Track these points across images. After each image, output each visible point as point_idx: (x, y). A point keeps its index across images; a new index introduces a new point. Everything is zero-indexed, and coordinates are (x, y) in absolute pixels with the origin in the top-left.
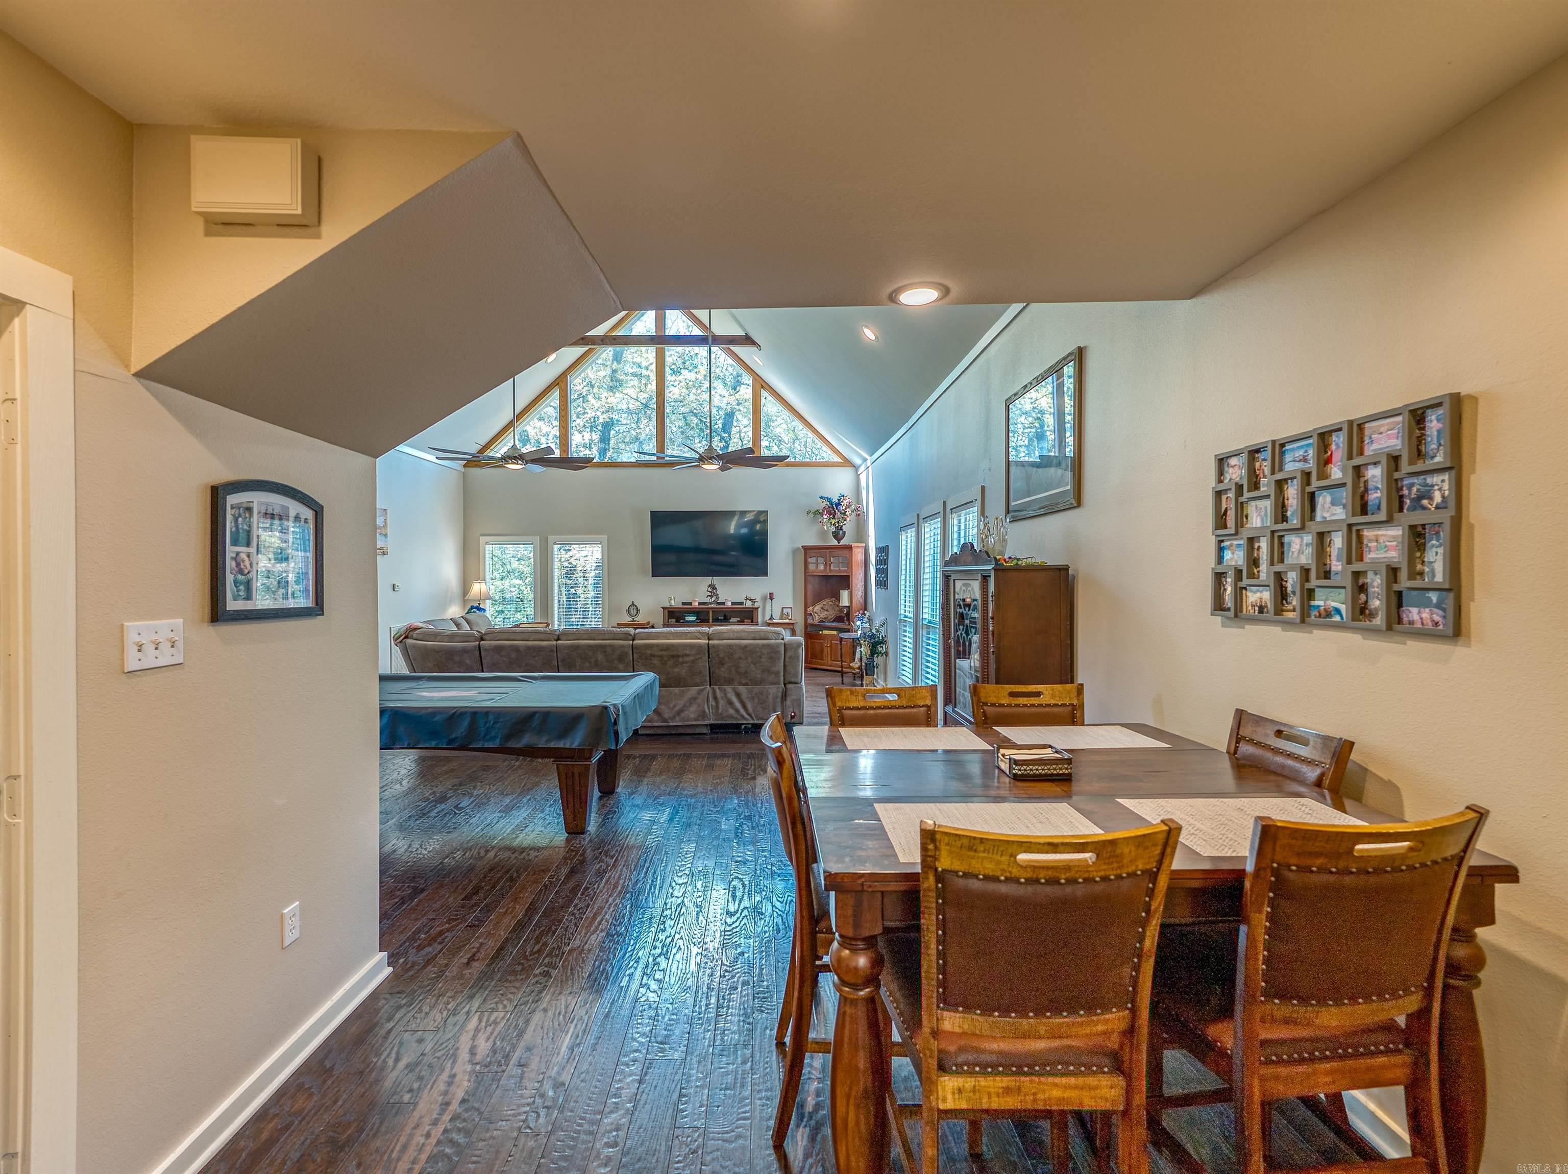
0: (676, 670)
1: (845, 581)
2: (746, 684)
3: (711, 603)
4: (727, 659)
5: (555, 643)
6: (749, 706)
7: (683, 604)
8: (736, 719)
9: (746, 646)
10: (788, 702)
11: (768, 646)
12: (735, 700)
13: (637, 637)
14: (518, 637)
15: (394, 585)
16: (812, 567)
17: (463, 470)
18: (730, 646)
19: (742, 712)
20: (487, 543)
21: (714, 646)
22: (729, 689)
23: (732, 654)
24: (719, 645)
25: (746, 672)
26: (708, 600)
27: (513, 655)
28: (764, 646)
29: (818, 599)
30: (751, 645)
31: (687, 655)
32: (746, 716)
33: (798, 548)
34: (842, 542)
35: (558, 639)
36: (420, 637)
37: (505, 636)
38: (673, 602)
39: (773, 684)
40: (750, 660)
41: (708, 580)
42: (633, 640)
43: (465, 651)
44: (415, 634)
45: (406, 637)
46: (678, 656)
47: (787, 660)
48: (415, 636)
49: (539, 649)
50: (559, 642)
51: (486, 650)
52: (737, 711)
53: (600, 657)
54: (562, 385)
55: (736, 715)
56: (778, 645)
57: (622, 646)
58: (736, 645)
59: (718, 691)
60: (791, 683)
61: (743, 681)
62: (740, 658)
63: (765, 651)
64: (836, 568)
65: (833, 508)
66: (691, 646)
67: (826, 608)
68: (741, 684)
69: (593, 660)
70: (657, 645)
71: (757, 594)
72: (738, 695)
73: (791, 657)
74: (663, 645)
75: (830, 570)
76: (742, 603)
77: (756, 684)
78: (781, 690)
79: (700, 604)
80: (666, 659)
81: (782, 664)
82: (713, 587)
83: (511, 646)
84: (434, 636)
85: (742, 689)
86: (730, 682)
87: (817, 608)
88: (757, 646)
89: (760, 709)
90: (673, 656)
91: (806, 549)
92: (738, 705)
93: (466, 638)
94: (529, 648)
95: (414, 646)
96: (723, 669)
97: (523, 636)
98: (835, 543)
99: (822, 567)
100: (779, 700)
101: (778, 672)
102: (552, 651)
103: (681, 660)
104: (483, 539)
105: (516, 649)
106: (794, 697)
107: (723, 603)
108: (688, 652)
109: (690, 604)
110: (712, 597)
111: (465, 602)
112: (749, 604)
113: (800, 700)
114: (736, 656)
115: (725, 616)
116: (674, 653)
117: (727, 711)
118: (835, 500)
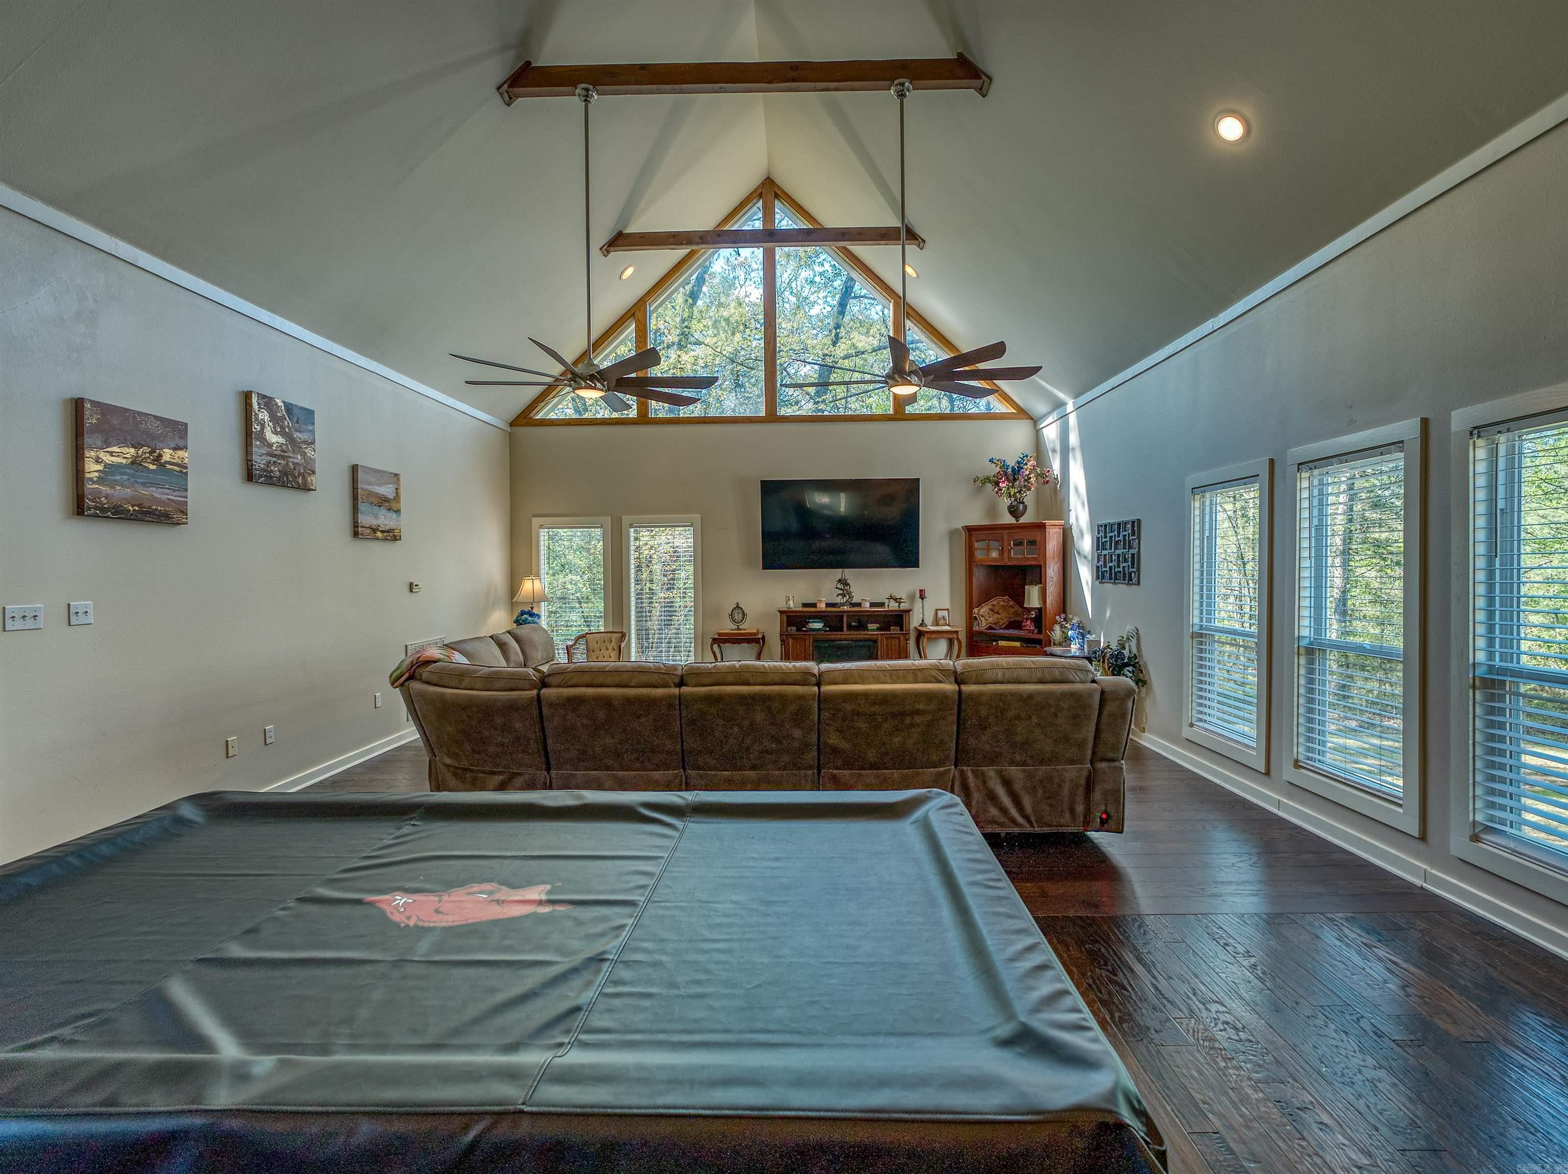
0: (897, 740)
1: (1035, 573)
2: (1024, 764)
3: (843, 604)
4: (991, 719)
5: (676, 691)
6: (1027, 802)
7: (805, 605)
8: (1001, 825)
9: (1031, 696)
10: (1097, 796)
11: (1073, 695)
12: (1001, 792)
13: (825, 678)
14: (609, 680)
15: (411, 584)
16: (979, 555)
17: (509, 429)
18: (1001, 696)
19: (1014, 812)
20: (541, 527)
21: (972, 697)
22: (991, 772)
23: (1003, 712)
24: (980, 694)
25: (1026, 743)
26: (839, 600)
27: (601, 715)
28: (1064, 695)
29: (986, 597)
30: (1040, 693)
31: (918, 712)
32: (1020, 820)
33: (957, 530)
34: (1022, 520)
35: (681, 683)
36: (435, 679)
37: (586, 678)
38: (791, 603)
39: (1072, 762)
40: (1035, 720)
41: (838, 573)
42: (819, 685)
43: (513, 707)
44: (425, 672)
45: (412, 677)
46: (903, 714)
47: (1104, 719)
48: (425, 676)
49: (652, 702)
50: (685, 689)
51: (551, 705)
52: (1004, 811)
53: (759, 717)
54: (639, 315)
55: (1003, 819)
56: (1090, 694)
57: (800, 697)
58: (1012, 694)
59: (970, 775)
60: (1103, 760)
61: (1018, 757)
62: (1018, 717)
63: (1065, 705)
64: (1017, 556)
65: (1013, 474)
66: (929, 696)
67: (996, 609)
68: (1012, 763)
69: (746, 723)
70: (865, 695)
71: (902, 592)
72: (1007, 783)
73: (1112, 715)
74: (876, 694)
75: (1010, 558)
76: (882, 605)
77: (1042, 762)
78: (1085, 774)
79: (828, 605)
80: (879, 719)
81: (1093, 728)
82: (843, 582)
83: (598, 699)
84: (459, 677)
85: (1015, 772)
86: (993, 759)
87: (984, 610)
88: (1051, 694)
89: (1047, 808)
90: (894, 715)
91: (970, 530)
92: (1006, 800)
93: (514, 683)
94: (629, 701)
95: (422, 695)
96: (984, 738)
97: (617, 679)
98: (1012, 520)
99: (994, 554)
100: (1081, 791)
101: (1084, 741)
102: (671, 706)
103: (908, 720)
104: (536, 521)
105: (607, 703)
106: (1109, 786)
107: (859, 605)
108: (921, 707)
109: (814, 605)
110: (844, 595)
111: (512, 605)
112: (893, 606)
113: (1118, 790)
114: (1012, 713)
115: (859, 621)
116: (896, 709)
117: (986, 811)
118: (1011, 463)
